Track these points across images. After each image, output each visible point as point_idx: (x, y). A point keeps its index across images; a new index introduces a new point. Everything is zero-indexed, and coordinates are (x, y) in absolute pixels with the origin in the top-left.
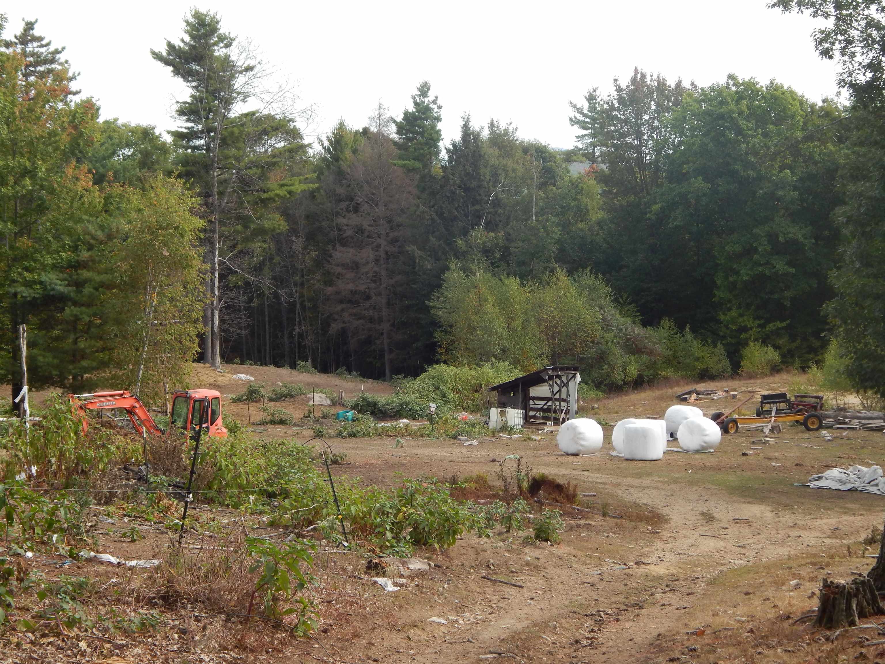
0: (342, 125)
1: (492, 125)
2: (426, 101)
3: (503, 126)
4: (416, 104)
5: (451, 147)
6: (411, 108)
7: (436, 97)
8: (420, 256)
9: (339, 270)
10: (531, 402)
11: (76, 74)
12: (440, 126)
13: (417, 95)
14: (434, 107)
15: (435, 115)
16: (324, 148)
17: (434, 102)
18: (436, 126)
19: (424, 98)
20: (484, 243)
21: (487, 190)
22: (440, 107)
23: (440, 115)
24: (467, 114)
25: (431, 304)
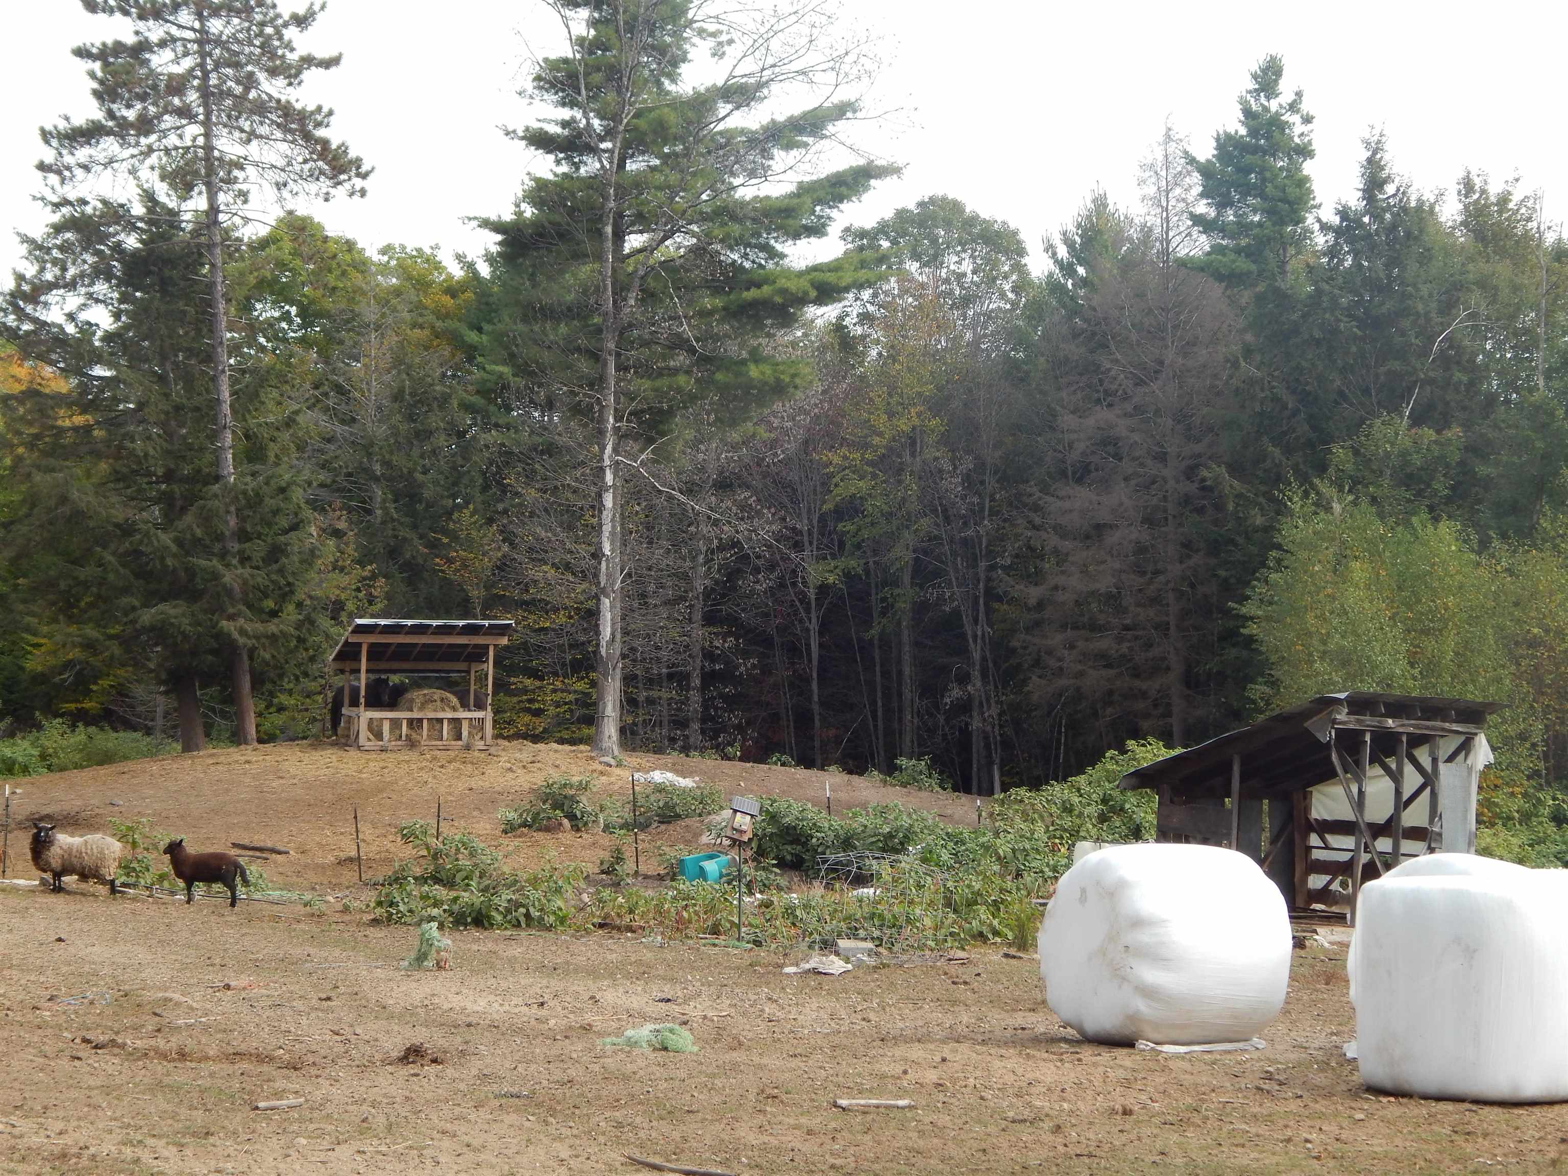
0: (1100, 203)
1: (1468, 186)
2: (1274, 105)
3: (1495, 190)
4: (1248, 113)
5: (1336, 220)
6: (1236, 126)
7: (1299, 94)
8: (1239, 496)
9: (1053, 541)
10: (1314, 840)
11: (316, 8)
12: (1308, 168)
13: (1250, 92)
14: (1295, 119)
15: (1297, 140)
16: (1059, 263)
17: (1293, 107)
18: (1299, 170)
19: (1268, 98)
20: (1404, 454)
21: (1422, 321)
22: (1307, 120)
23: (1310, 142)
24: (1377, 132)
25: (1244, 610)
